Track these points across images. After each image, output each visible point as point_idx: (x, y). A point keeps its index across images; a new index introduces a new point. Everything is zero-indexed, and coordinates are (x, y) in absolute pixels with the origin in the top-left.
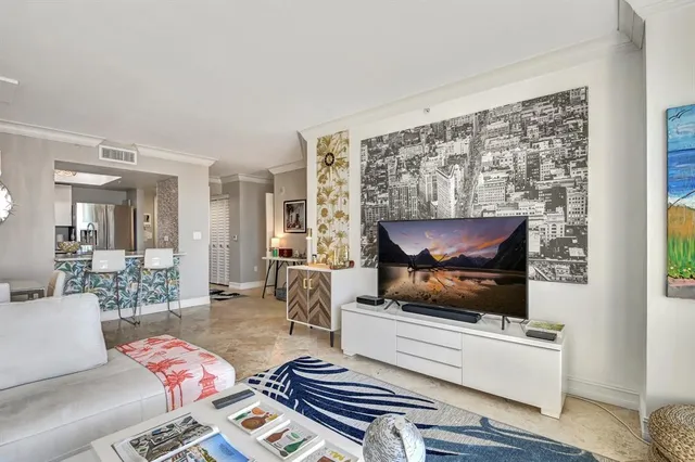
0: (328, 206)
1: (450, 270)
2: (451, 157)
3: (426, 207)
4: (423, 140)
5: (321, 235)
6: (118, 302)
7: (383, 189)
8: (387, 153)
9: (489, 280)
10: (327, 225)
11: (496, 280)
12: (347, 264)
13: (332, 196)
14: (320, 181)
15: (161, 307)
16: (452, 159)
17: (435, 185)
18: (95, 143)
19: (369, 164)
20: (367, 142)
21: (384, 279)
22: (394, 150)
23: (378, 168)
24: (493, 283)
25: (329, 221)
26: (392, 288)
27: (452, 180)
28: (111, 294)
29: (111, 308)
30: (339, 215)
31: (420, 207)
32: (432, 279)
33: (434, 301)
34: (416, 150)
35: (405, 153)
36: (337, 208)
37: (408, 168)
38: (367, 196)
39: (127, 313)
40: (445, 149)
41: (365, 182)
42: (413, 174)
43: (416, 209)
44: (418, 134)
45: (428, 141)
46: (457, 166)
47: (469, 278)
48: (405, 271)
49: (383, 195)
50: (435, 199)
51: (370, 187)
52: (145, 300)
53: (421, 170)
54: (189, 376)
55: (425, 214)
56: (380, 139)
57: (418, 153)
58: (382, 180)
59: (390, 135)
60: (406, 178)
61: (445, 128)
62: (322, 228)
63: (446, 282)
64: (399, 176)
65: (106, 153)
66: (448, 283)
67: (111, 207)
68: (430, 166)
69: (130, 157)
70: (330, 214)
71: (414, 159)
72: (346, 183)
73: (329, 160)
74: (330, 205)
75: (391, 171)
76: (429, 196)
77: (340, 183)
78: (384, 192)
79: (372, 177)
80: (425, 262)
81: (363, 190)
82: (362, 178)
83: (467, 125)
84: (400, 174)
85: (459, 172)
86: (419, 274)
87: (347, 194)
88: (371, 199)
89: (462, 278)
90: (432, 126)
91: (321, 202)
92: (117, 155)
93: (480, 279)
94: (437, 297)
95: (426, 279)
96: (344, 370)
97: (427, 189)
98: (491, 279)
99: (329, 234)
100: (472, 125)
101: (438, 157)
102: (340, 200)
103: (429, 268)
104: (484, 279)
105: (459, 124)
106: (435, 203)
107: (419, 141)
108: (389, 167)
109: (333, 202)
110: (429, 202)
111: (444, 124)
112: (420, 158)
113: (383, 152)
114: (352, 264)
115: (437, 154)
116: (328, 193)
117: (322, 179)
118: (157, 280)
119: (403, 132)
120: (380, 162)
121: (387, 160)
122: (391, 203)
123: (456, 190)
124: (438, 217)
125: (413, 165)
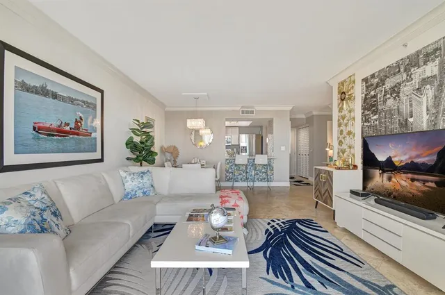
0: (343, 128)
1: (404, 173)
2: (424, 79)
3: (405, 124)
4: (402, 70)
5: (340, 147)
6: (247, 179)
7: (375, 113)
8: (378, 85)
9: (431, 182)
10: (343, 140)
11: (436, 183)
12: (351, 167)
13: (345, 121)
14: (339, 111)
15: (264, 184)
16: (425, 81)
17: (411, 105)
18: (238, 108)
19: (366, 95)
20: (365, 80)
21: (366, 178)
22: (382, 82)
23: (372, 97)
24: (433, 185)
25: (344, 138)
26: (370, 185)
27: (424, 99)
28: (244, 174)
29: (244, 181)
30: (349, 133)
31: (400, 124)
32: (393, 179)
33: (395, 197)
34: (397, 79)
35: (389, 84)
36: (348, 129)
37: (391, 95)
38: (366, 119)
39: (251, 184)
40: (418, 74)
41: (364, 109)
42: (395, 98)
43: (397, 126)
44: (398, 66)
45: (405, 70)
46: (428, 86)
47: (418, 180)
48: (377, 172)
49: (375, 117)
50: (412, 117)
51: (367, 112)
52: (258, 179)
53: (401, 94)
54: (229, 202)
55: (404, 130)
56: (373, 76)
57: (398, 81)
58: (374, 106)
59: (379, 71)
60: (390, 102)
61: (418, 56)
62: (340, 143)
63: (401, 182)
64: (385, 101)
65: (243, 112)
66: (403, 183)
67: (254, 135)
68: (406, 89)
69: (252, 112)
70: (345, 133)
71: (396, 86)
72: (354, 111)
73: (343, 96)
74: (344, 127)
75: (380, 98)
76: (407, 114)
77: (350, 112)
78: (375, 115)
79: (368, 104)
80: (389, 167)
81: (363, 115)
82: (362, 106)
83: (436, 50)
84: (386, 99)
85: (430, 91)
86: (386, 175)
87: (354, 118)
88: (367, 121)
89: (413, 180)
90: (408, 57)
91: (340, 125)
92: (247, 112)
93: (425, 181)
94: (396, 194)
95: (390, 179)
96: (327, 232)
97: (405, 109)
98: (432, 182)
99: (344, 146)
100: (440, 49)
101: (413, 81)
102: (350, 123)
103: (392, 171)
104: (428, 181)
105: (430, 50)
106: (411, 120)
107: (399, 71)
108: (379, 96)
109: (346, 125)
110: (407, 119)
111: (418, 53)
112: (400, 85)
113: (375, 86)
114: (355, 167)
115: (412, 79)
116: (343, 119)
117: (341, 110)
118: (263, 170)
119: (388, 67)
120: (373, 93)
121: (377, 90)
122: (380, 123)
123: (427, 108)
124: (413, 131)
125: (395, 91)
